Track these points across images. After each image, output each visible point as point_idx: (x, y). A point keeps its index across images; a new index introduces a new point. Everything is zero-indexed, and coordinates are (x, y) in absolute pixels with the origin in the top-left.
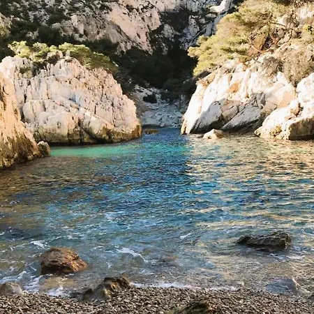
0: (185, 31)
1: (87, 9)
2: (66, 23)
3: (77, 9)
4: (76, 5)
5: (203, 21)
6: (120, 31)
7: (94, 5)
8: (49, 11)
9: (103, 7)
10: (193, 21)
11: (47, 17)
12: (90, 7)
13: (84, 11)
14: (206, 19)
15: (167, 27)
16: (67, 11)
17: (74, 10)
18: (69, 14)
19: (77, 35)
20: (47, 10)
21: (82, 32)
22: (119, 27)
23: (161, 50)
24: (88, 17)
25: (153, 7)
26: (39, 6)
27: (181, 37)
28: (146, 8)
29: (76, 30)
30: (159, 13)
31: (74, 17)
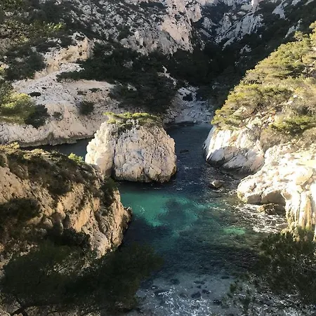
0: (220, 23)
1: (146, 24)
2: (131, 38)
3: (139, 24)
4: (138, 22)
5: (235, 17)
6: (169, 38)
7: (151, 19)
8: (119, 28)
9: (157, 20)
10: (227, 17)
11: (118, 34)
12: (148, 22)
13: (144, 26)
14: (238, 16)
15: (206, 19)
16: (132, 28)
17: (137, 25)
18: (134, 31)
19: (139, 47)
20: (118, 28)
21: (142, 44)
22: (168, 34)
23: (199, 46)
24: (146, 31)
25: (196, 3)
26: (112, 24)
27: (217, 27)
28: (191, 4)
29: (138, 43)
30: (201, 7)
31: (137, 33)
